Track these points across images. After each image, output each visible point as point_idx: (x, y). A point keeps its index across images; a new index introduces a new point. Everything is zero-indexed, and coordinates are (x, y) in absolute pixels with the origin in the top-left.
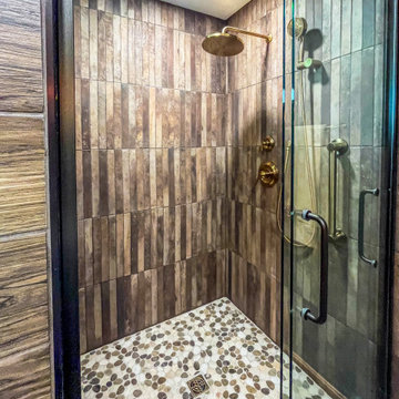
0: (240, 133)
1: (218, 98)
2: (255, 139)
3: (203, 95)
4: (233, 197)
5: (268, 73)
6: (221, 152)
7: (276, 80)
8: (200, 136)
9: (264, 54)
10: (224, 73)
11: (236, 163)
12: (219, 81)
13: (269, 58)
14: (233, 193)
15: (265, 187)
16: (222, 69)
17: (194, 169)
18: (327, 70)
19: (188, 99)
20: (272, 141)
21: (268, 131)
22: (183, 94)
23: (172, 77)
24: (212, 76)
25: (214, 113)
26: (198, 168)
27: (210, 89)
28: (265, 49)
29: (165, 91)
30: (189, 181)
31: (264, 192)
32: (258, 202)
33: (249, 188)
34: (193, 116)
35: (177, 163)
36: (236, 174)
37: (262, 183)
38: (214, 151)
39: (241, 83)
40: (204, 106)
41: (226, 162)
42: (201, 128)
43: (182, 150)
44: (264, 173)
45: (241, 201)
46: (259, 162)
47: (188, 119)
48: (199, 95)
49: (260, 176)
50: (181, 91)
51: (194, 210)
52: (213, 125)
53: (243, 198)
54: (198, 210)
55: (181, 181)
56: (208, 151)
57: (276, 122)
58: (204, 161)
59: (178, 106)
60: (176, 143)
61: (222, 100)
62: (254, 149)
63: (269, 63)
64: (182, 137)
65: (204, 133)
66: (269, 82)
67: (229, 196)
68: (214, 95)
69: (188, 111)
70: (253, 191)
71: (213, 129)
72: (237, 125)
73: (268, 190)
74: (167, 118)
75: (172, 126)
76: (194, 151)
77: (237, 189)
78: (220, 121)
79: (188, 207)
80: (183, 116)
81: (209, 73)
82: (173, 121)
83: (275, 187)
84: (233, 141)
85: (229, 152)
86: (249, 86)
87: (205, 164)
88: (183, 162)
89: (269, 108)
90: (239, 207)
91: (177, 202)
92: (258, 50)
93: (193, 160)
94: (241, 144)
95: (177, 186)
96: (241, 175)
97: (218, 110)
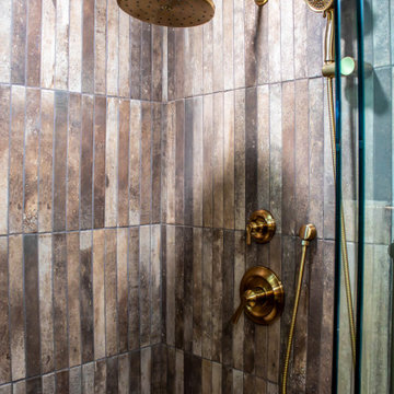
0: (197, 195)
1: (144, 111)
2: (231, 213)
3: (111, 103)
4: (180, 342)
5: (261, 70)
6: (150, 238)
7: (277, 89)
8: (101, 201)
9: (251, 27)
10: (158, 53)
11: (186, 264)
12: (147, 71)
13: (263, 37)
14: (180, 335)
15: (255, 323)
16: (155, 45)
17: (86, 282)
18: (385, 86)
19: (75, 113)
20: (270, 221)
21: (262, 199)
22: (63, 100)
23: (36, 58)
24: (133, 58)
25: (136, 145)
26: (97, 279)
27: (126, 89)
28: (253, 17)
29: (19, 93)
30: (76, 311)
31: (251, 335)
32: (238, 357)
33: (217, 325)
34: (86, 154)
35: (45, 268)
36: (187, 290)
37: (249, 316)
38: (134, 234)
39: (198, 82)
40: (112, 129)
41: (163, 259)
42: (104, 181)
43: (58, 237)
44: (252, 296)
45: (197, 351)
46: (240, 267)
47: (74, 160)
48: (102, 102)
49: (245, 302)
50: (59, 94)
51: (89, 380)
52: (134, 174)
53: (204, 347)
54: (98, 378)
55: (56, 313)
56: (121, 238)
57: (278, 179)
58: (110, 262)
59: (48, 129)
60: (43, 220)
61: (154, 115)
62: (228, 236)
63: (262, 47)
64: (59, 204)
65: (112, 195)
66: (263, 90)
67: (171, 341)
68: (136, 104)
69: (73, 142)
70: (227, 332)
71: (132, 184)
72: (189, 178)
73: (260, 330)
74: (20, 158)
75: (35, 178)
76: (88, 239)
77: (188, 324)
78: (148, 165)
79: (73, 374)
80: (61, 152)
81: (125, 52)
82: (36, 165)
83: (277, 325)
84: (178, 213)
85: (171, 239)
86: (218, 91)
87: (114, 268)
88: (59, 266)
89: (262, 147)
90: (193, 366)
91: (46, 366)
92: (239, 17)
93: (86, 259)
94: (198, 220)
95: (46, 326)
96: (199, 292)
97: (143, 138)
